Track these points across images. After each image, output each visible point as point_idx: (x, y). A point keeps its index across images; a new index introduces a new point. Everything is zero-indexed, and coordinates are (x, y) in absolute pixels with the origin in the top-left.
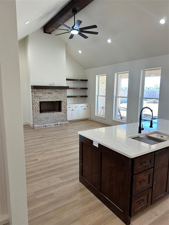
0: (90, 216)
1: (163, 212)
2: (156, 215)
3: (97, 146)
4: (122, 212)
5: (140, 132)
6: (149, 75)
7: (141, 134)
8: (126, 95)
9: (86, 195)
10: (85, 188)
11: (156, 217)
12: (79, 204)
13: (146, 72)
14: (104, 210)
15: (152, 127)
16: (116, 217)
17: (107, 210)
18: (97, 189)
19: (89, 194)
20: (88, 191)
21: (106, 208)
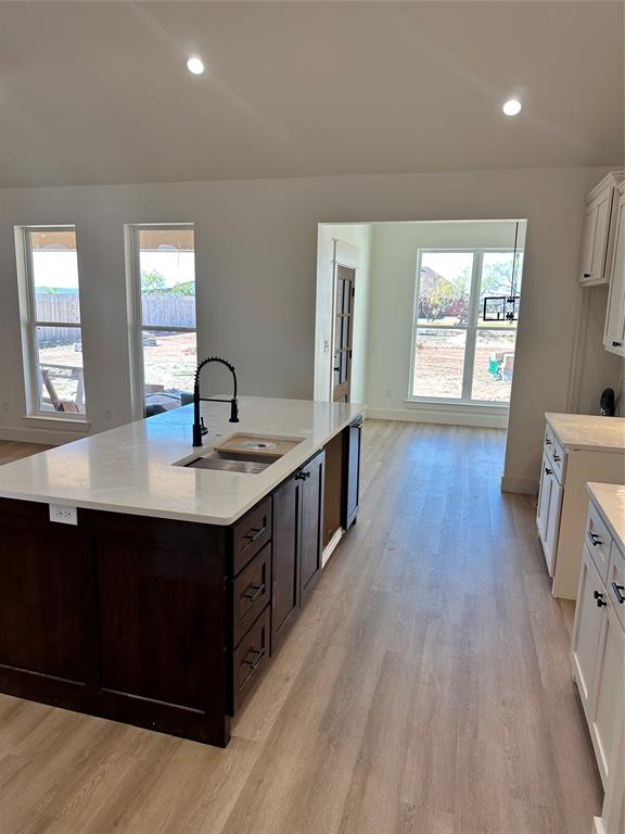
0: (87, 786)
1: (299, 665)
2: (287, 680)
3: (73, 520)
4: (203, 712)
5: (197, 442)
6: (154, 246)
7: (204, 447)
8: (76, 318)
9: (38, 724)
10: (19, 704)
11: (289, 686)
12: (24, 767)
13: (142, 233)
14: (133, 741)
15: (237, 421)
16: (181, 743)
17: (142, 734)
18: (83, 684)
19: (47, 715)
20: (39, 708)
21: (133, 731)
